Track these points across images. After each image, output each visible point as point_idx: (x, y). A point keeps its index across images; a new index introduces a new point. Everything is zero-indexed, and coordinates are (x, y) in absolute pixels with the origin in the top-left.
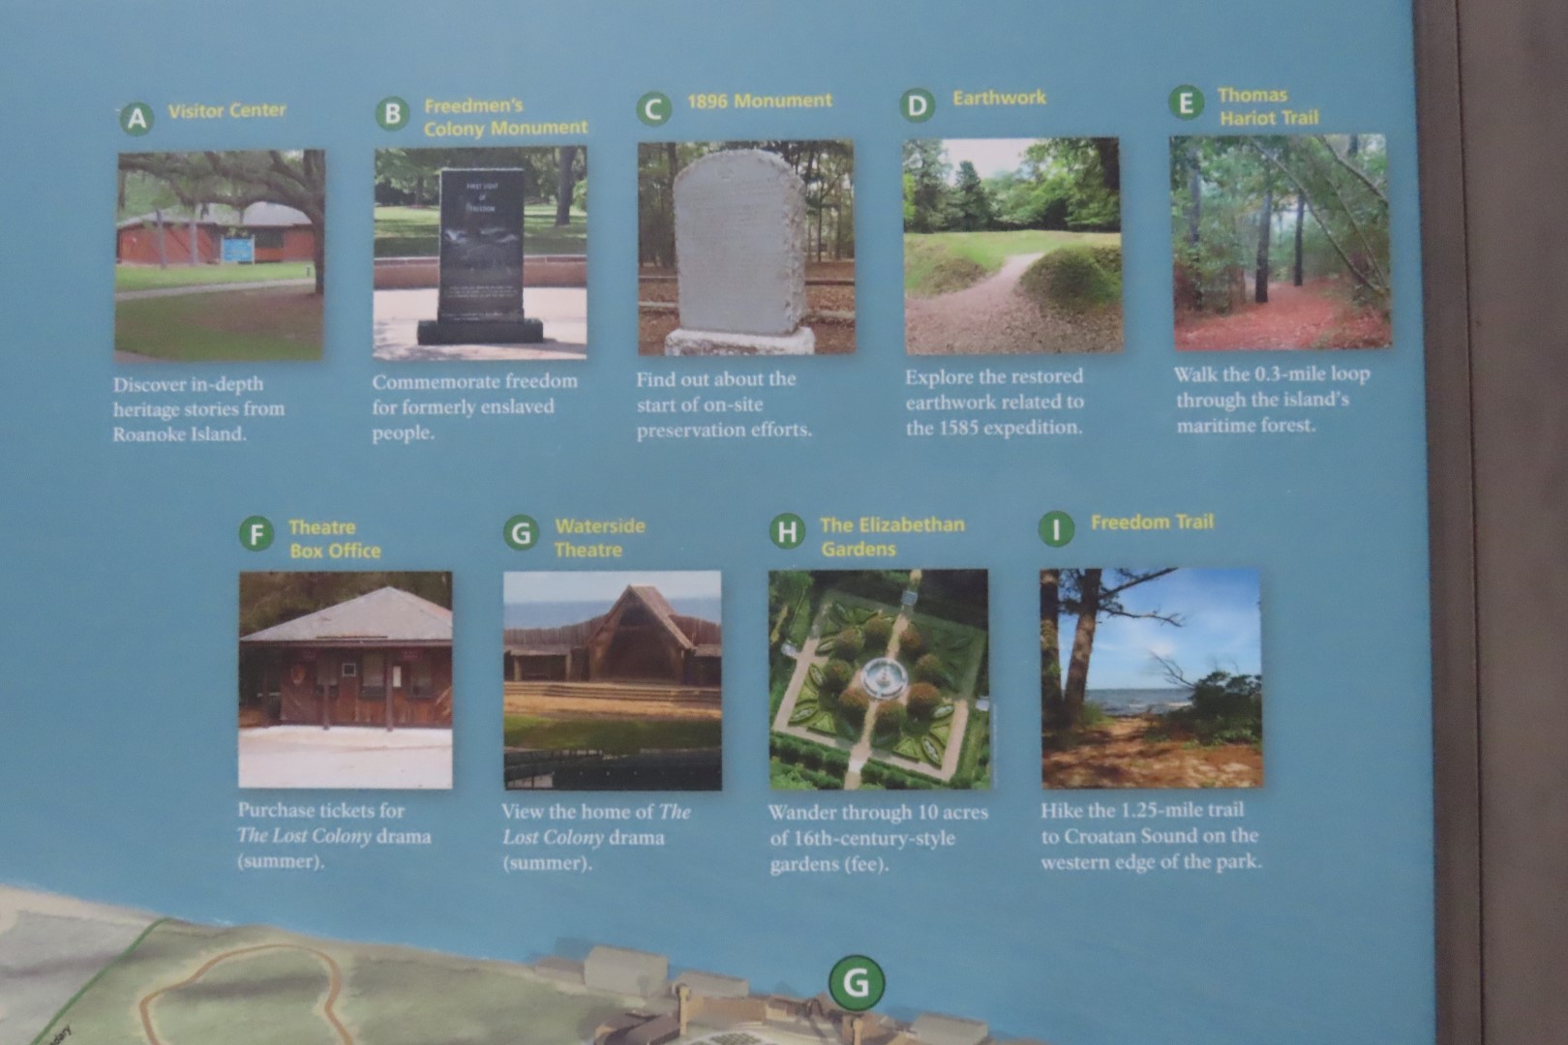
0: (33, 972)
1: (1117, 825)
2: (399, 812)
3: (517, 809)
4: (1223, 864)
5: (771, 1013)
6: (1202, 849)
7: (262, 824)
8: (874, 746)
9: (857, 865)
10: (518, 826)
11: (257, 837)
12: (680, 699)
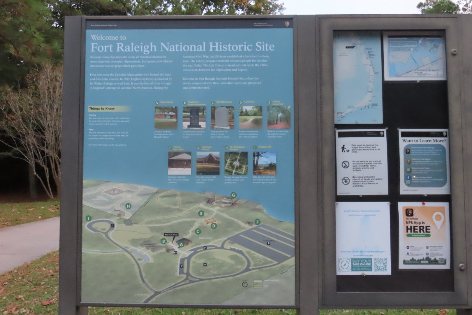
0: (145, 195)
1: (261, 179)
2: (185, 177)
3: (198, 177)
4: (272, 183)
5: (225, 198)
6: (270, 181)
7: (170, 179)
8: (236, 170)
9: (234, 183)
10: (198, 179)
11: (170, 180)
12: (215, 165)
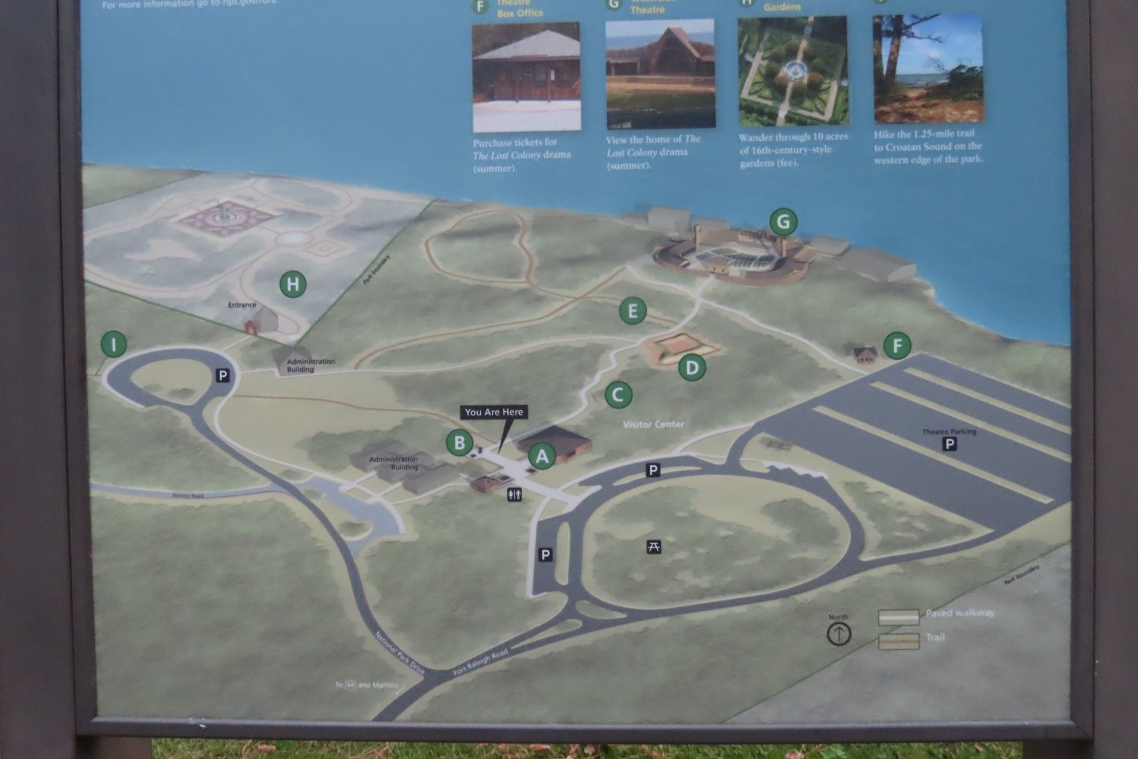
0: (369, 229)
1: (913, 141)
2: (555, 142)
3: (613, 139)
4: (964, 160)
5: (741, 238)
6: (954, 153)
7: (486, 150)
8: (792, 104)
9: (783, 163)
10: (615, 148)
11: (483, 157)
12: (695, 83)
